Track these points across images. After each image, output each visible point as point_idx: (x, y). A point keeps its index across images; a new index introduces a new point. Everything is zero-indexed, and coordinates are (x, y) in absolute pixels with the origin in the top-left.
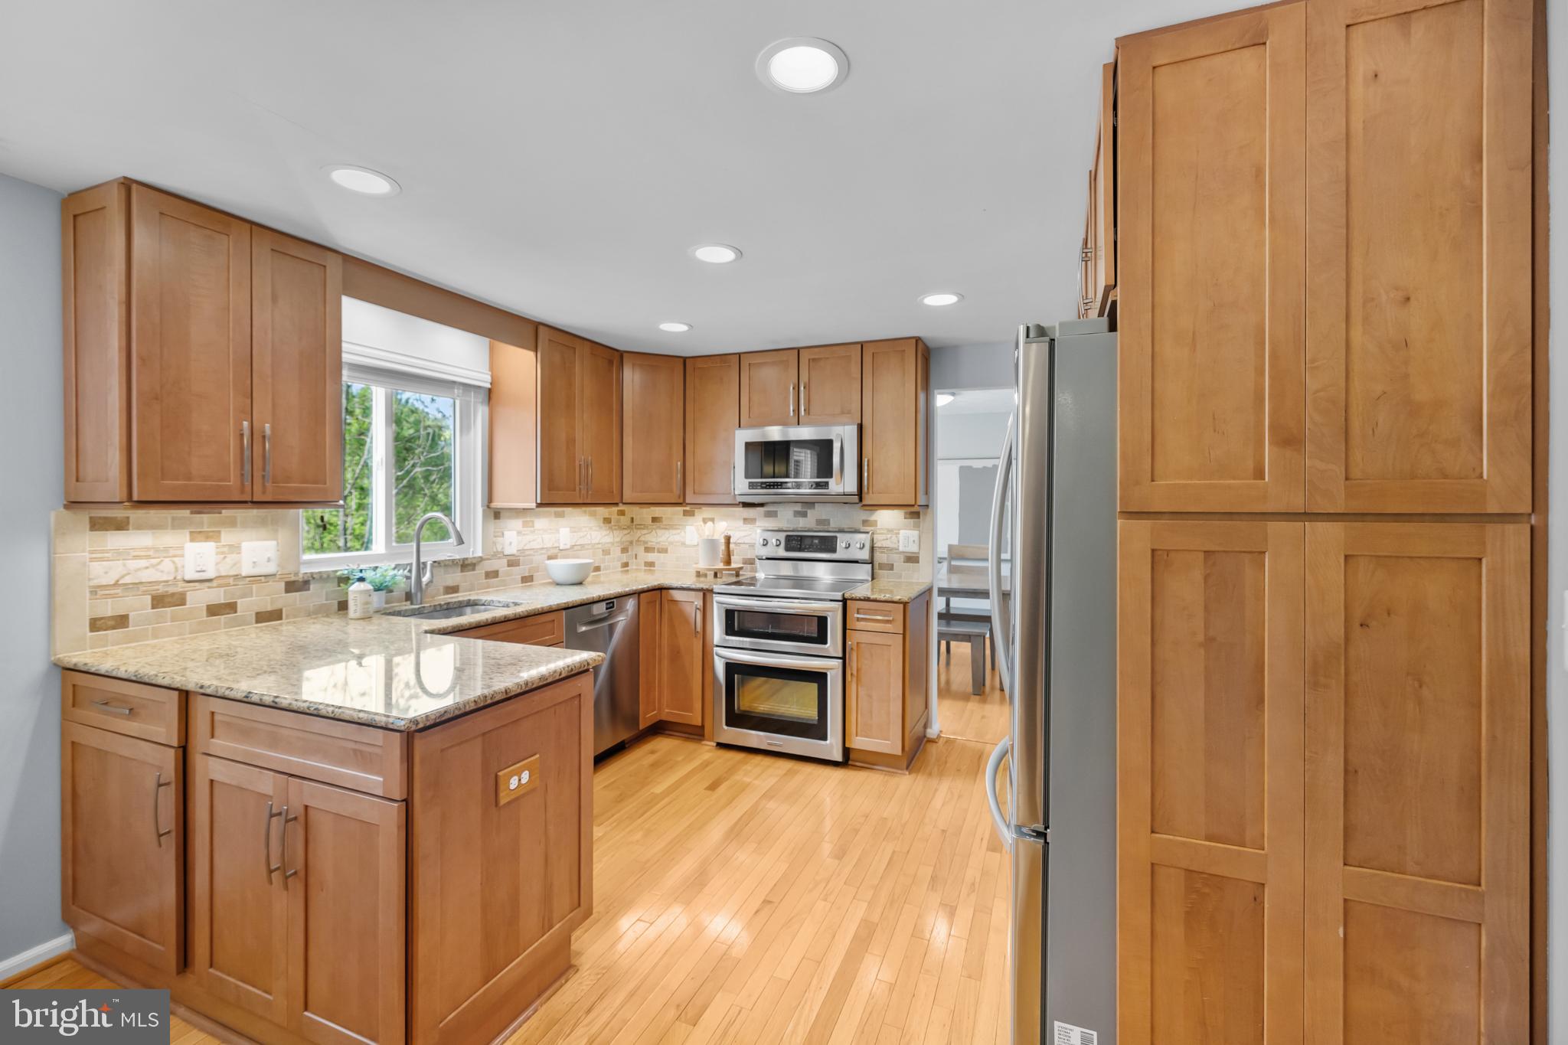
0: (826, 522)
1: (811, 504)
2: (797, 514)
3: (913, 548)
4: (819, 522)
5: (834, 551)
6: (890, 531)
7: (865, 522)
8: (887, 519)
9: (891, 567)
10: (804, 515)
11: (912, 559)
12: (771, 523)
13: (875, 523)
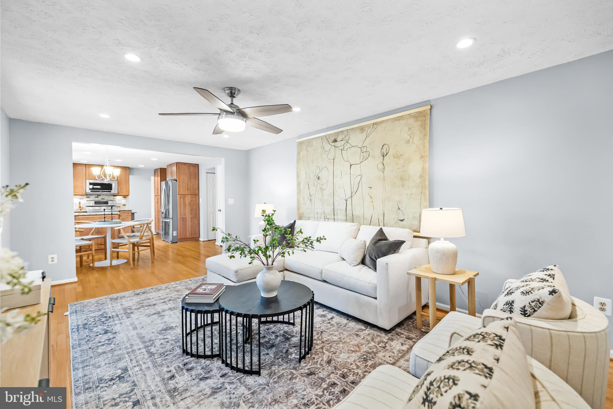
0: (104, 199)
1: (100, 195)
2: (96, 197)
3: (124, 203)
4: (102, 199)
5: (108, 204)
6: (119, 200)
7: (113, 199)
8: (118, 198)
9: (120, 207)
10: (98, 197)
11: (125, 205)
12: (88, 199)
13: (116, 199)
